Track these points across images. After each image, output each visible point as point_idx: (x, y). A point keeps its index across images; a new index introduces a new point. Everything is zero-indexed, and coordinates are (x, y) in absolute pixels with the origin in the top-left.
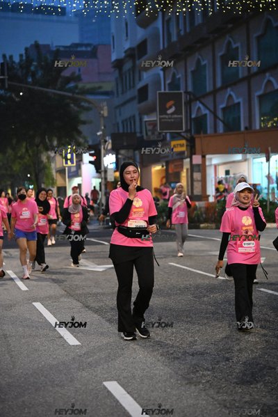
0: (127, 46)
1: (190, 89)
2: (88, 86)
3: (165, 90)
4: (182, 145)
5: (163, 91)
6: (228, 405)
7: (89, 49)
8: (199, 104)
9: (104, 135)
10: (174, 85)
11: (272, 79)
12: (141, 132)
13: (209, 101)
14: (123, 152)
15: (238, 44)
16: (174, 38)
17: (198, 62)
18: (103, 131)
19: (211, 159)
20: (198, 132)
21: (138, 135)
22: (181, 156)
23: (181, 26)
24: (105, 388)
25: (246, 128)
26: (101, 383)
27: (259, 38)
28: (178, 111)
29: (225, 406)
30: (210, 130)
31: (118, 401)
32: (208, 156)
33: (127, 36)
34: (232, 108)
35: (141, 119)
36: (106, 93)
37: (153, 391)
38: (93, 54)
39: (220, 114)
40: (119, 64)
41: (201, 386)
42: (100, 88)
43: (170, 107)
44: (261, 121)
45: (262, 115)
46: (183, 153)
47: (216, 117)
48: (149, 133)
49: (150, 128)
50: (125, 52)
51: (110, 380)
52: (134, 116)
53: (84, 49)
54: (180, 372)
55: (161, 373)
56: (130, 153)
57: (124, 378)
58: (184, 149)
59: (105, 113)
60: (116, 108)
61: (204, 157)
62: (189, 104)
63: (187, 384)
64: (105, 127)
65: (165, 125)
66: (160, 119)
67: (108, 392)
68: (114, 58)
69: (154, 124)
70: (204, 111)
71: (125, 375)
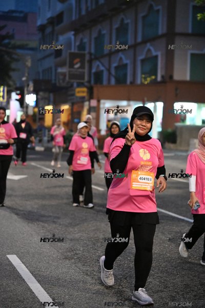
0: (49, 15)
1: (93, 51)
2: (18, 43)
3: (75, 50)
4: (83, 92)
5: (73, 51)
6: (89, 274)
7: (22, 15)
8: (98, 63)
9: (27, 81)
10: (82, 47)
11: (151, 48)
12: (55, 80)
13: (105, 61)
14: (41, 93)
15: (129, 21)
16: (84, 13)
17: (100, 31)
18: (27, 77)
19: (104, 104)
20: (96, 83)
21: (53, 82)
22: (82, 100)
23: (89, 4)
24: (8, 259)
25: (131, 83)
26: (6, 255)
27: (144, 17)
28: (82, 67)
29: (87, 274)
30: (105, 82)
31: (15, 268)
32: (102, 101)
33: (49, 7)
34: (122, 67)
35: (56, 70)
36: (32, 49)
37: (39, 262)
38: (24, 19)
39: (113, 72)
40: (42, 28)
41: (73, 260)
42: (27, 45)
43: (77, 63)
44: (142, 78)
45: (142, 73)
46: (84, 97)
47: (110, 73)
48: (61, 81)
49: (61, 77)
50: (48, 19)
51: (12, 254)
52: (51, 68)
53: (17, 15)
54: (60, 251)
55: (47, 251)
56: (46, 95)
57: (22, 253)
58: (85, 94)
59: (29, 64)
60: (38, 60)
61: (99, 101)
62: (90, 62)
63: (64, 259)
64: (28, 74)
65: (72, 76)
66: (69, 72)
67: (9, 261)
68: (39, 23)
69: (64, 75)
70: (102, 68)
71: (22, 251)
